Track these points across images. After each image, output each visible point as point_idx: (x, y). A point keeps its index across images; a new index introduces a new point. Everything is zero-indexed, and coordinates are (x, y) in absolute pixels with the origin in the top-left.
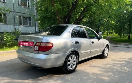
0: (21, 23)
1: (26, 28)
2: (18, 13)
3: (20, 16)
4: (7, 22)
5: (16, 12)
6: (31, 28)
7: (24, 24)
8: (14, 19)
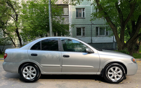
0: (97, 34)
1: (102, 38)
2: (95, 25)
3: (97, 28)
4: (85, 34)
5: (93, 24)
6: (107, 37)
7: (101, 34)
8: (91, 31)
